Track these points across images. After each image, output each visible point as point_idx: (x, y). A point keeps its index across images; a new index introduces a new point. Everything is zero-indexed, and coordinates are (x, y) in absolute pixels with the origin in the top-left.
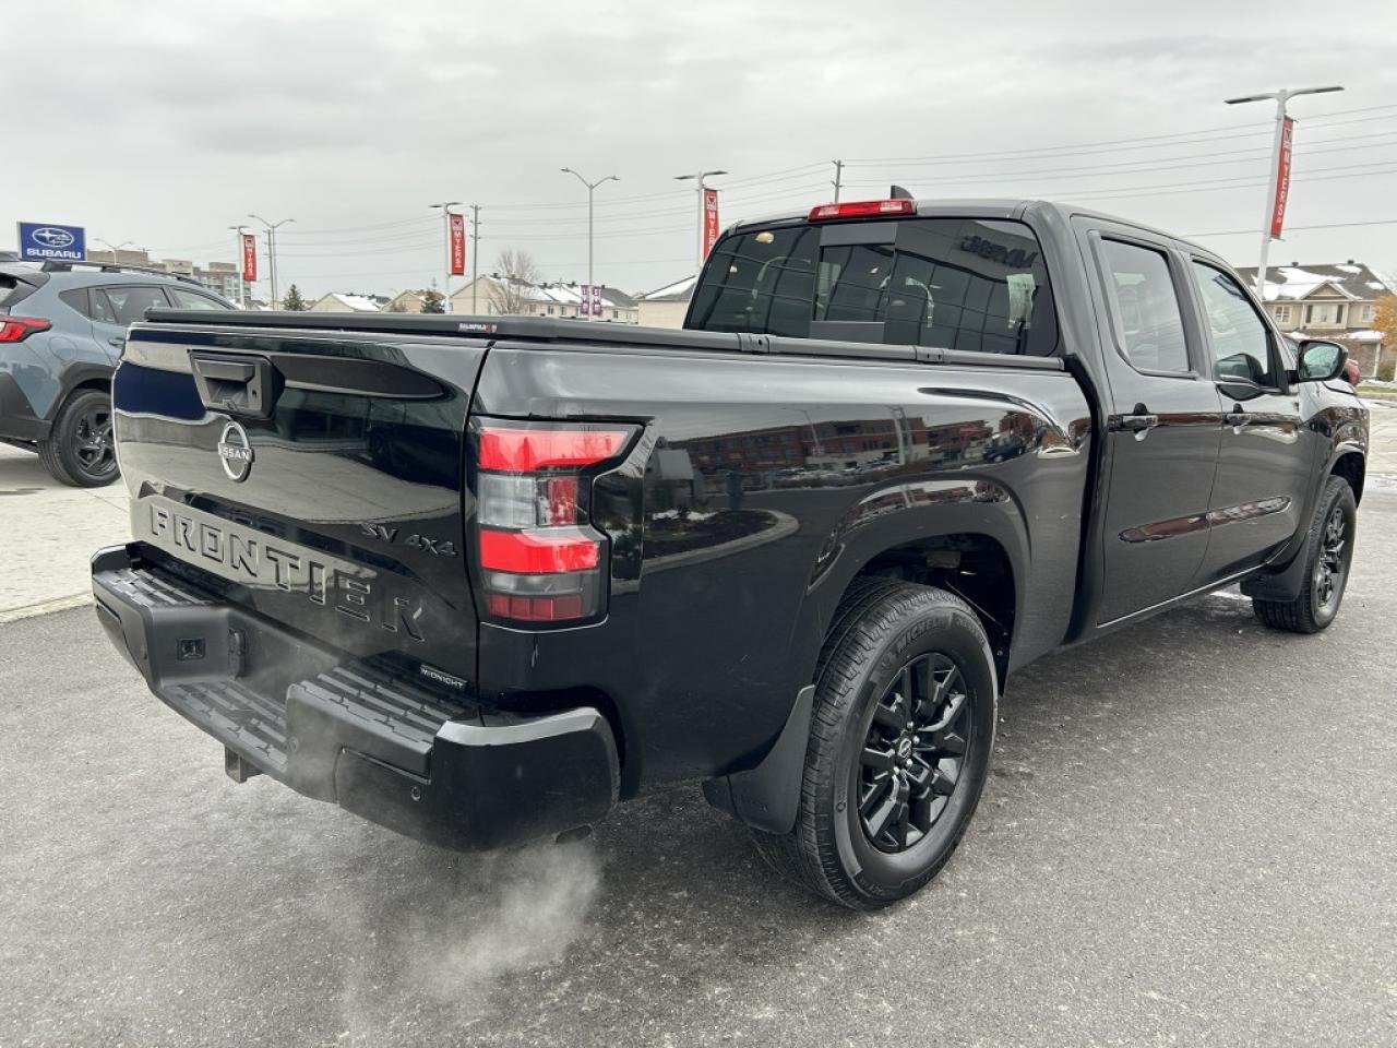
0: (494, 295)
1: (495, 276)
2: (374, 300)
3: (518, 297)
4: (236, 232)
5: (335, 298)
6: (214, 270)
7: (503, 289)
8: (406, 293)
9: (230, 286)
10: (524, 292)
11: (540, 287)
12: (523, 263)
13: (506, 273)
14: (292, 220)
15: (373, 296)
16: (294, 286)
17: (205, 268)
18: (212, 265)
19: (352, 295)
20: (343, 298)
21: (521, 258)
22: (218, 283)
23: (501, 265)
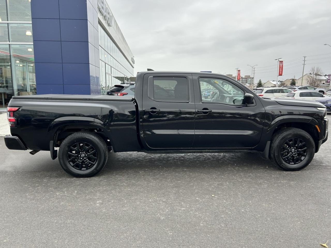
0: (308, 79)
1: (310, 74)
2: (279, 82)
3: (316, 79)
4: (236, 70)
5: (270, 82)
6: (246, 77)
7: (312, 77)
8: (287, 80)
9: (248, 80)
10: (318, 77)
11: (324, 76)
12: (318, 69)
13: (313, 73)
14: (257, 65)
15: (279, 81)
16: (260, 80)
17: (244, 77)
18: (245, 76)
19: (274, 81)
20: (272, 82)
21: (317, 69)
22: (246, 80)
23: (311, 71)
